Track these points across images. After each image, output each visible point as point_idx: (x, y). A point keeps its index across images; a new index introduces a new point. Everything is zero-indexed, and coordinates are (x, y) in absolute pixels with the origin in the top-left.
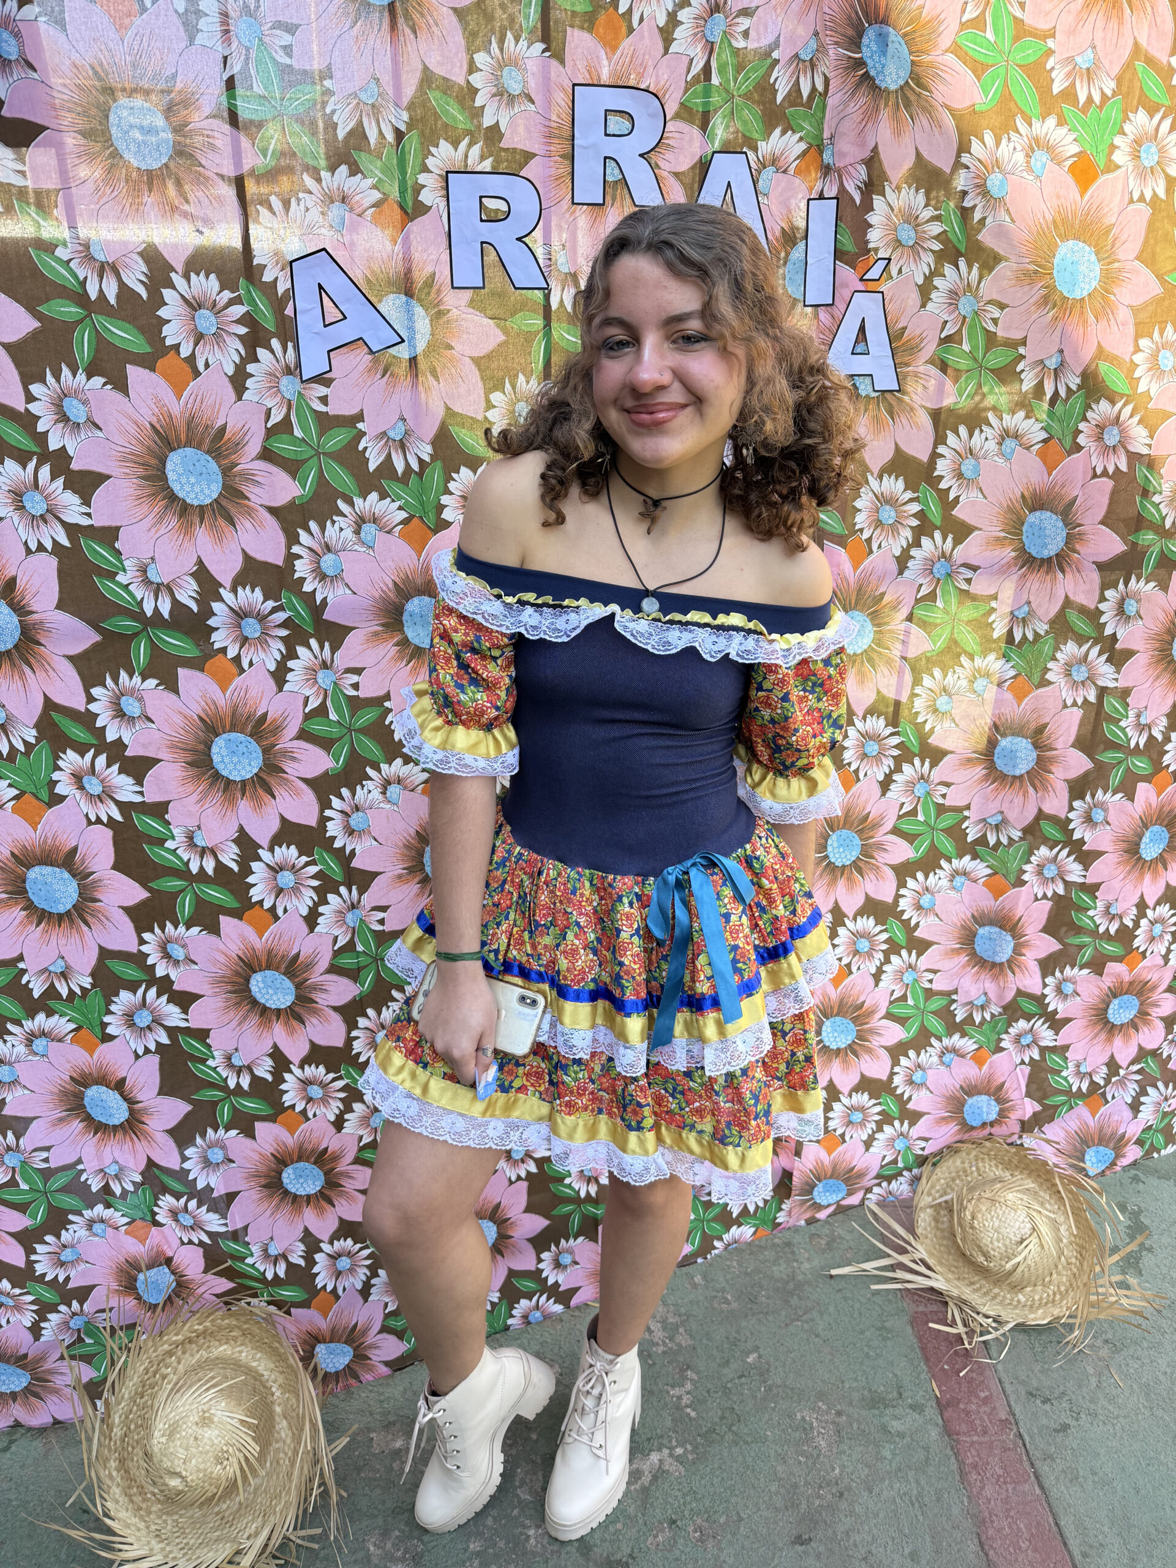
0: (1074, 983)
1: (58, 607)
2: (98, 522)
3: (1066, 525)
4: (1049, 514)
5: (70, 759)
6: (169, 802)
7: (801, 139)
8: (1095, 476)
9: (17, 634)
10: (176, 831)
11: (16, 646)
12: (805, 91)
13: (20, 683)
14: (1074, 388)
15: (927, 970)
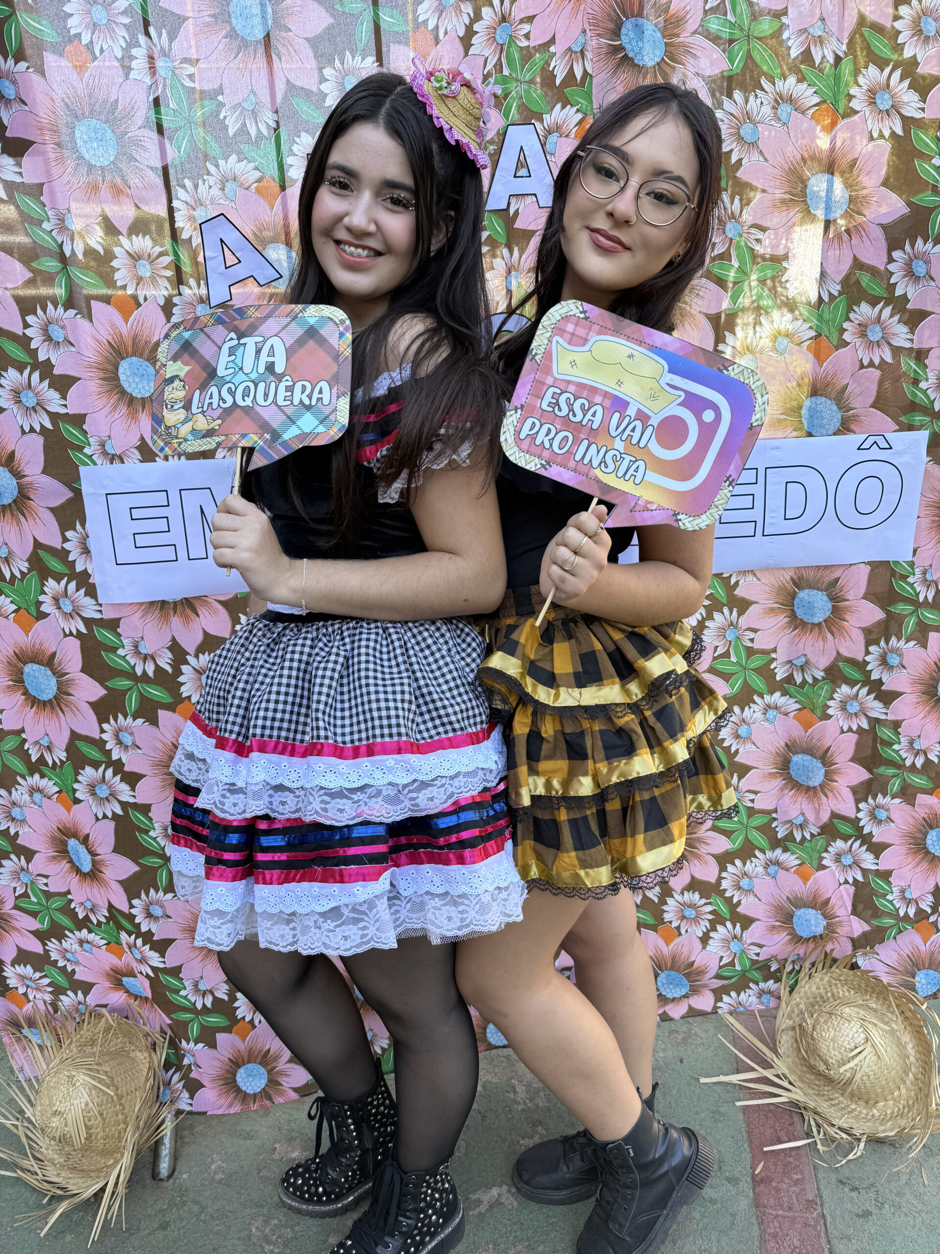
0: (888, 810)
1: (43, 472)
2: (71, 411)
3: (840, 409)
4: (823, 399)
5: (51, 585)
6: (120, 619)
7: (578, 111)
8: (862, 366)
9: (16, 493)
10: (125, 642)
11: (14, 501)
12: (579, 74)
13: (17, 528)
14: (836, 294)
15: (749, 791)
